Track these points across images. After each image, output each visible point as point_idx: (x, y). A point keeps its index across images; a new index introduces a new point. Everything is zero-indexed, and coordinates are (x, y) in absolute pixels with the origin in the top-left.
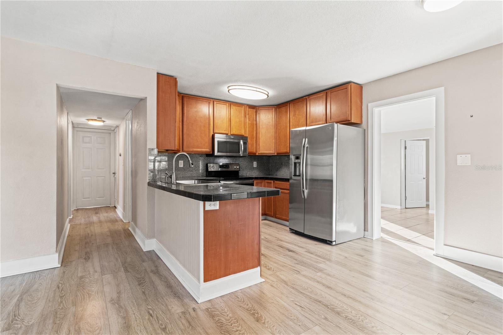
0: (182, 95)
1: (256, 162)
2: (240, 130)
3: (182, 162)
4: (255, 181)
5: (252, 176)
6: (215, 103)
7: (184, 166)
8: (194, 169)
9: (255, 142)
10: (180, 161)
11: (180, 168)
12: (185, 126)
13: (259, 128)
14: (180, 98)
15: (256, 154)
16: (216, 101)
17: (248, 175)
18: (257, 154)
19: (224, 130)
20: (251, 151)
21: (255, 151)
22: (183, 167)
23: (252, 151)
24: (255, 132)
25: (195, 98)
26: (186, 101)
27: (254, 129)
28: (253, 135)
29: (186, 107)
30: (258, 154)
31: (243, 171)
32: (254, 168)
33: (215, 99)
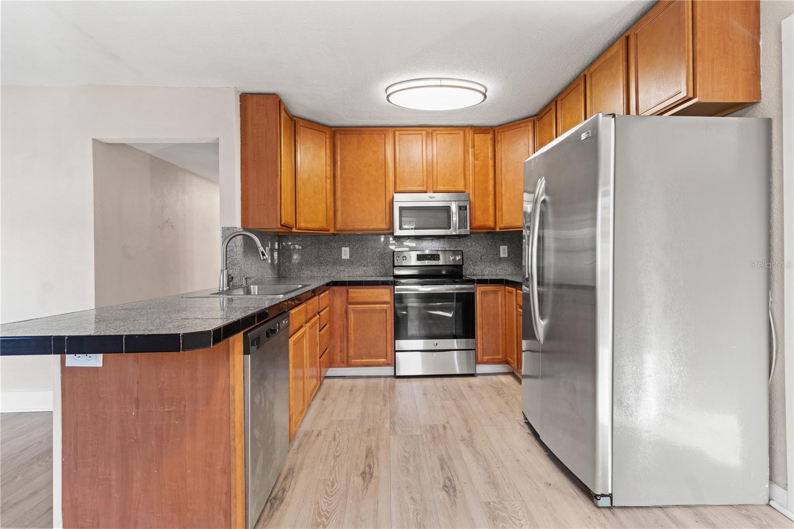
0: (333, 129)
1: (506, 247)
2: (455, 181)
3: (348, 249)
4: (478, 288)
5: (497, 275)
6: (397, 133)
7: (351, 256)
8: (370, 263)
9: (491, 203)
10: (343, 249)
11: (344, 261)
12: (339, 185)
13: (499, 173)
14: (327, 136)
15: (495, 228)
16: (399, 130)
17: (486, 273)
18: (498, 230)
19: (417, 185)
20: (482, 223)
21: (491, 223)
22: (349, 258)
23: (485, 223)
24: (491, 183)
25: (356, 131)
26: (341, 140)
27: (488, 175)
28: (486, 189)
29: (340, 151)
30: (500, 229)
31: (475, 266)
32: (500, 259)
33: (396, 127)
